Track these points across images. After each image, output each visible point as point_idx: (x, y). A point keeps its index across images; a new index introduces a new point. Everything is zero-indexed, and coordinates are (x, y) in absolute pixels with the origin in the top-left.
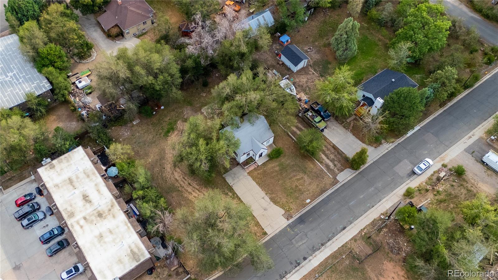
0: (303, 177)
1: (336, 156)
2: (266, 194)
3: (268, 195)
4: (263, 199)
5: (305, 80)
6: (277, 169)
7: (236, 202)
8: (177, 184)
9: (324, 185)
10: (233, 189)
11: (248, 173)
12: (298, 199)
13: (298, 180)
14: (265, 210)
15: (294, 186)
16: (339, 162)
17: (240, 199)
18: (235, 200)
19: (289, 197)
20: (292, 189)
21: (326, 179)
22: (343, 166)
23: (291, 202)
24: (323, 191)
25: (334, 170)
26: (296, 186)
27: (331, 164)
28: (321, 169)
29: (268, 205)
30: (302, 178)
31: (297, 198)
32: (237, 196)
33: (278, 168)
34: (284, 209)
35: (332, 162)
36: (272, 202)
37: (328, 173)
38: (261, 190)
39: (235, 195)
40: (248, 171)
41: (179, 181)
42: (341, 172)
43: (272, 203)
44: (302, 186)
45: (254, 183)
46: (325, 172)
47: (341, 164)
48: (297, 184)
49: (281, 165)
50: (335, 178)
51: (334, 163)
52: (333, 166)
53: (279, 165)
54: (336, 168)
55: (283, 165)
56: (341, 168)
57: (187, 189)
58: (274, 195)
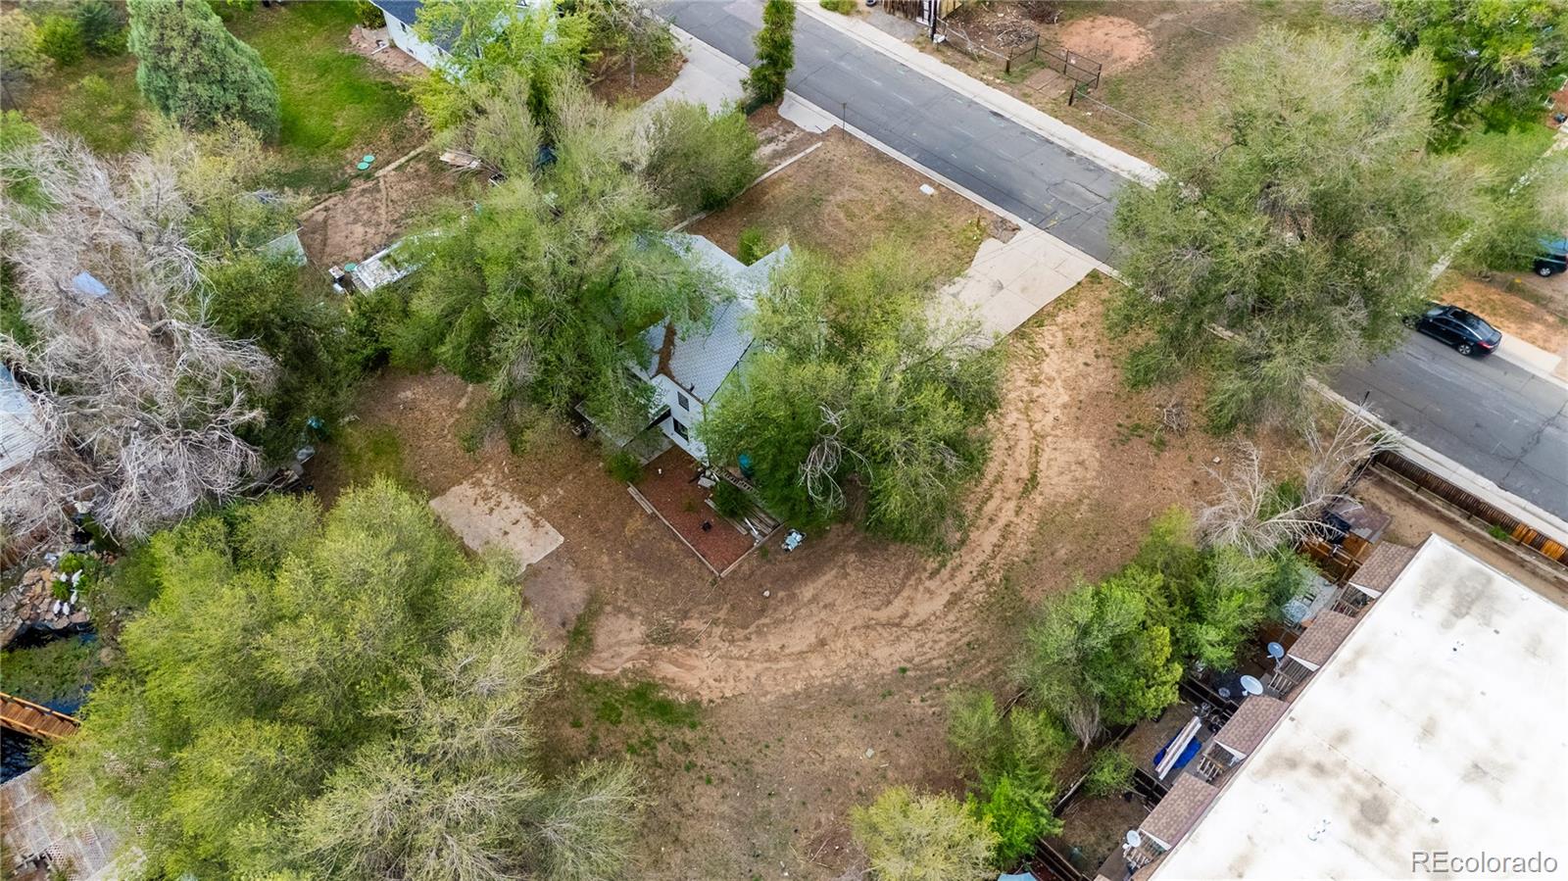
0: (838, 205)
4: (960, 297)
5: (359, 230)
9: (857, 158)
12: (929, 212)
13: (850, 215)
15: (881, 224)
19: (925, 233)
20: (891, 228)
21: (829, 155)
23: (947, 227)
25: (790, 142)
26: (879, 217)
28: (793, 166)
29: (979, 281)
30: (841, 206)
31: (925, 215)
34: (979, 241)
36: (964, 274)
37: (806, 152)
43: (970, 271)
44: (873, 206)
46: (804, 158)
48: (869, 216)
52: (773, 143)
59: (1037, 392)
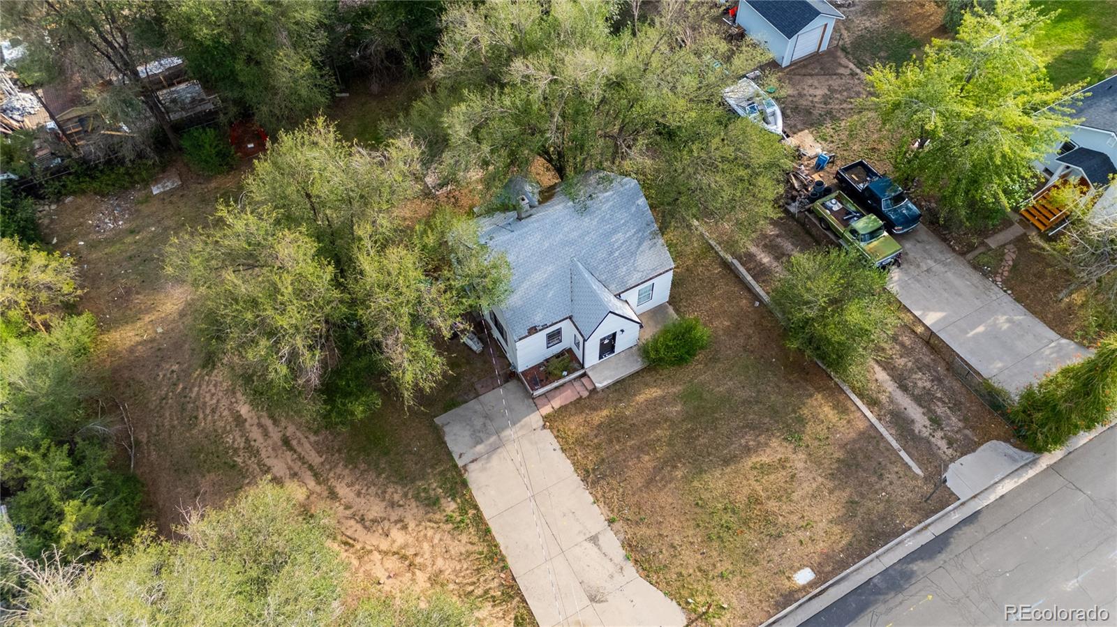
0: (787, 460)
1: (938, 380)
2: (611, 522)
3: (617, 525)
4: (589, 545)
5: (819, 92)
6: (676, 409)
7: (470, 547)
8: (234, 439)
9: (881, 507)
10: (465, 484)
11: (546, 418)
12: (757, 563)
13: (764, 469)
14: (593, 599)
15: (741, 498)
16: (956, 407)
17: (487, 531)
18: (464, 538)
19: (716, 544)
20: (731, 509)
21: (894, 476)
22: (973, 428)
23: (722, 576)
24: (878, 537)
25: (929, 442)
26: (754, 500)
27: (916, 413)
28: (872, 433)
29: (612, 577)
30: (783, 463)
31: (750, 557)
32: (479, 519)
33: (678, 408)
34: (684, 604)
35: (920, 405)
36: (630, 564)
37: (903, 454)
38: (591, 499)
39: (471, 512)
40: (546, 410)
41: (247, 425)
42: (963, 454)
43: (630, 569)
44: (779, 499)
45: (564, 466)
46: (889, 448)
47: (965, 419)
48: (759, 488)
49: (692, 395)
50: (936, 478)
51: (930, 410)
52: (928, 423)
53: (685, 397)
54: (939, 434)
55: (701, 397)
56: (966, 436)
57: (268, 462)
58: (643, 531)
59: (421, 577)
